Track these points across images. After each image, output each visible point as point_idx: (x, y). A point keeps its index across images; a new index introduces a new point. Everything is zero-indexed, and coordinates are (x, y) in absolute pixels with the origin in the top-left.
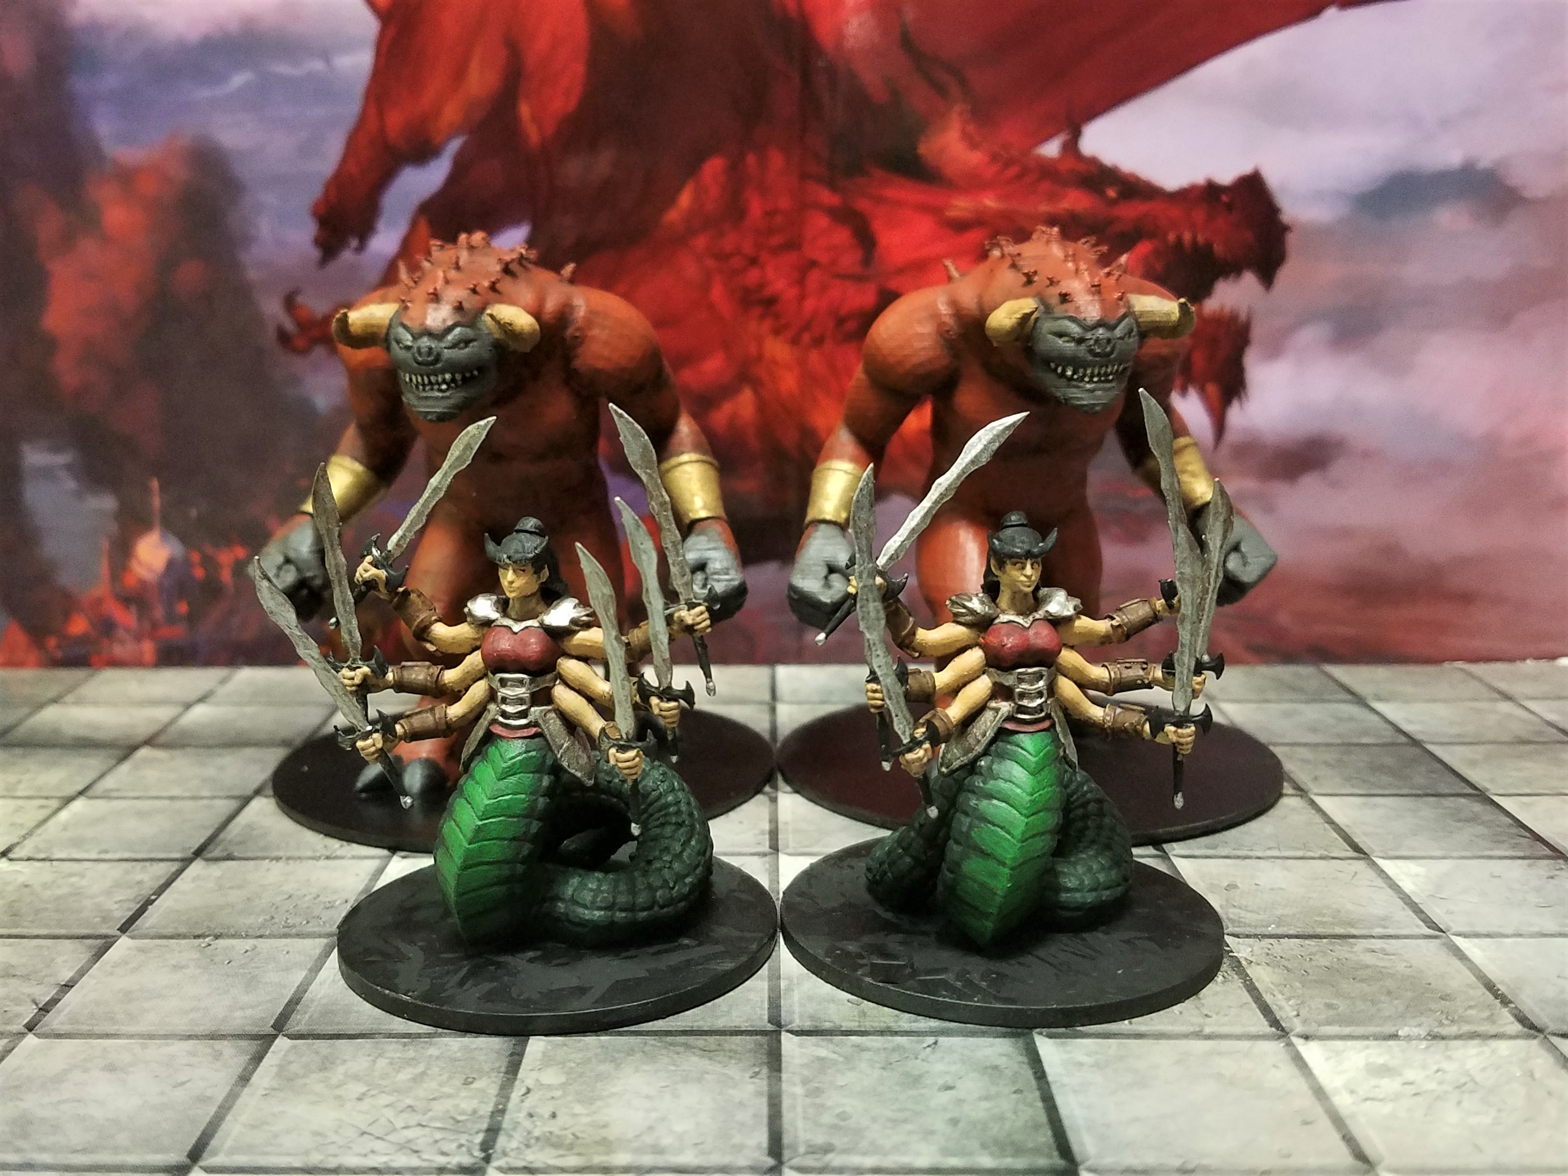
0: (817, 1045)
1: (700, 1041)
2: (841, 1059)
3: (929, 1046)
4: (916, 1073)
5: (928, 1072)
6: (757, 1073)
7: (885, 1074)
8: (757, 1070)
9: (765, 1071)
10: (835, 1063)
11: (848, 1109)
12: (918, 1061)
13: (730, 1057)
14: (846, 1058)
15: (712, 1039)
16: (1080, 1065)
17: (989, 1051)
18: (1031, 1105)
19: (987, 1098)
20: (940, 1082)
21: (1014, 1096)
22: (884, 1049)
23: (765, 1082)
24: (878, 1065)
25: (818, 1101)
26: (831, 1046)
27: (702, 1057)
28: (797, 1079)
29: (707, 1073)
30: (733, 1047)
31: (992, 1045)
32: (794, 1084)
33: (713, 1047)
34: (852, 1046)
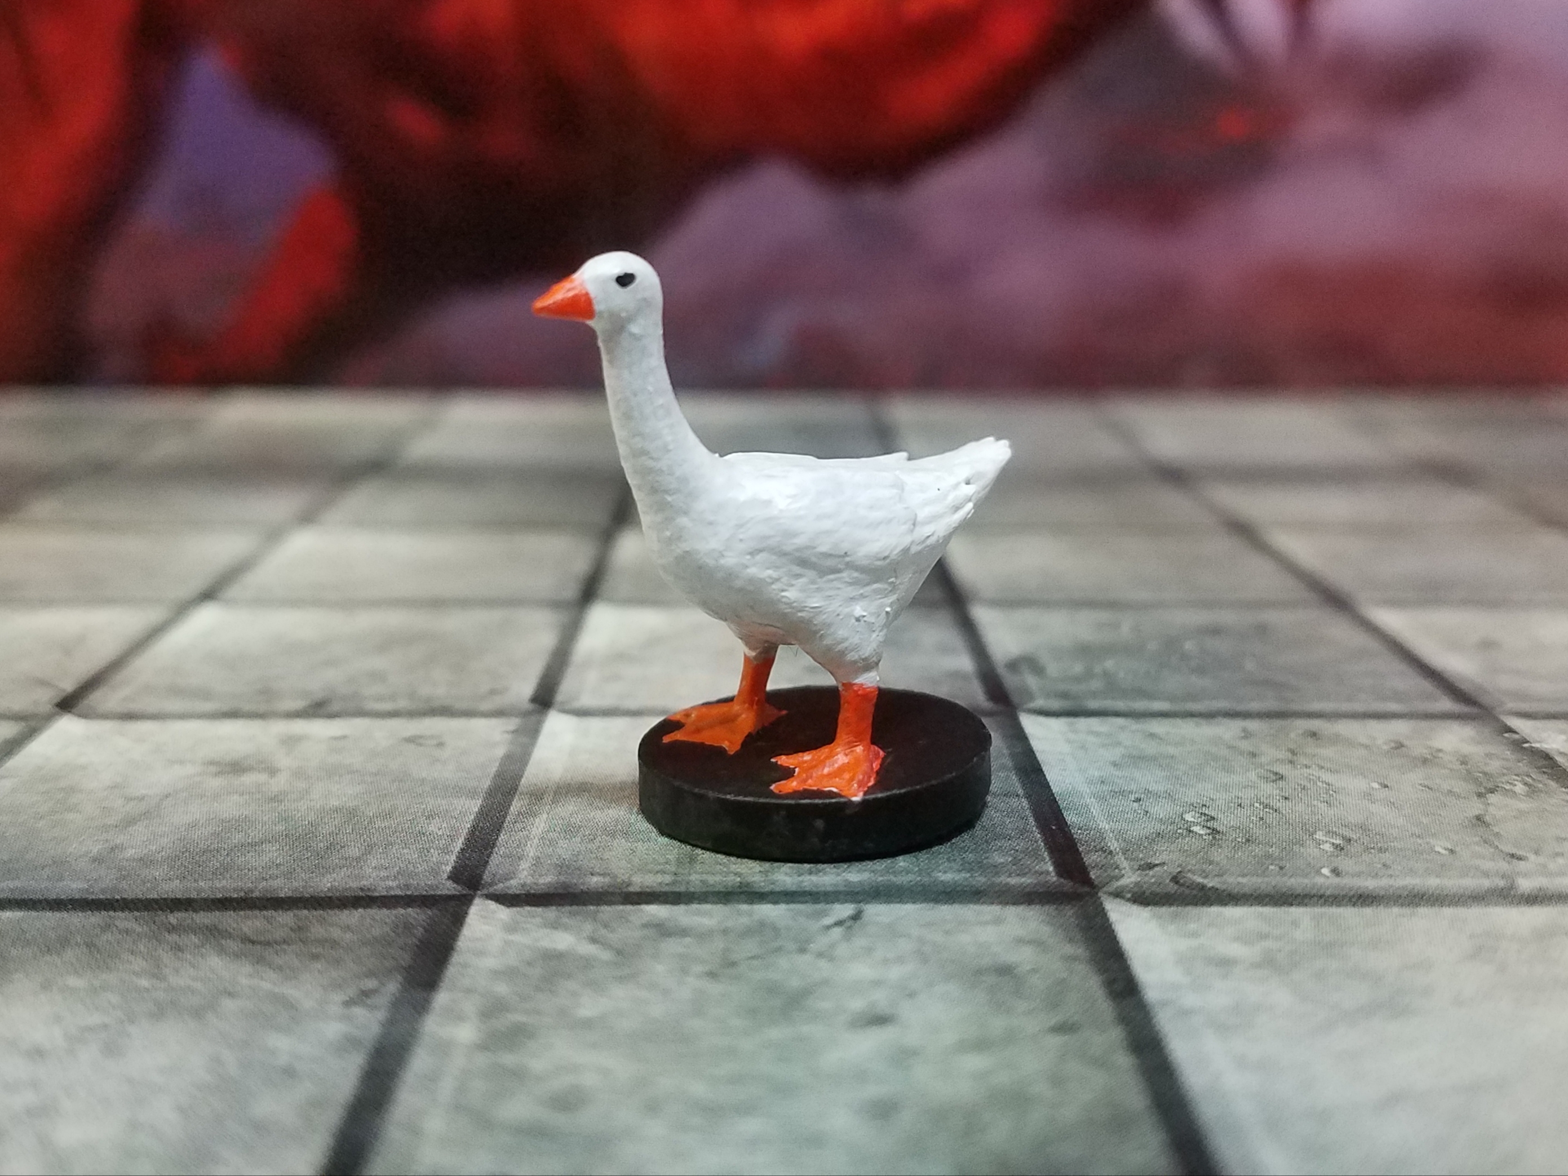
0: (555, 926)
1: (251, 923)
2: (606, 955)
3: (839, 923)
4: (795, 983)
5: (825, 982)
6: (366, 994)
7: (715, 988)
8: (371, 984)
9: (392, 987)
10: (587, 963)
11: (589, 1080)
12: (807, 958)
13: (315, 957)
14: (619, 952)
15: (285, 918)
16: (1225, 963)
17: (988, 934)
18: (1100, 1063)
19: (981, 1045)
20: (857, 1004)
21: (1056, 1041)
22: (725, 932)
23: (381, 1015)
24: (699, 968)
25: (508, 1059)
26: (588, 927)
27: (237, 956)
28: (470, 1006)
29: (231, 995)
30: (336, 933)
31: (998, 921)
32: (460, 1018)
33: (279, 934)
34: (645, 926)
